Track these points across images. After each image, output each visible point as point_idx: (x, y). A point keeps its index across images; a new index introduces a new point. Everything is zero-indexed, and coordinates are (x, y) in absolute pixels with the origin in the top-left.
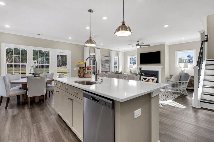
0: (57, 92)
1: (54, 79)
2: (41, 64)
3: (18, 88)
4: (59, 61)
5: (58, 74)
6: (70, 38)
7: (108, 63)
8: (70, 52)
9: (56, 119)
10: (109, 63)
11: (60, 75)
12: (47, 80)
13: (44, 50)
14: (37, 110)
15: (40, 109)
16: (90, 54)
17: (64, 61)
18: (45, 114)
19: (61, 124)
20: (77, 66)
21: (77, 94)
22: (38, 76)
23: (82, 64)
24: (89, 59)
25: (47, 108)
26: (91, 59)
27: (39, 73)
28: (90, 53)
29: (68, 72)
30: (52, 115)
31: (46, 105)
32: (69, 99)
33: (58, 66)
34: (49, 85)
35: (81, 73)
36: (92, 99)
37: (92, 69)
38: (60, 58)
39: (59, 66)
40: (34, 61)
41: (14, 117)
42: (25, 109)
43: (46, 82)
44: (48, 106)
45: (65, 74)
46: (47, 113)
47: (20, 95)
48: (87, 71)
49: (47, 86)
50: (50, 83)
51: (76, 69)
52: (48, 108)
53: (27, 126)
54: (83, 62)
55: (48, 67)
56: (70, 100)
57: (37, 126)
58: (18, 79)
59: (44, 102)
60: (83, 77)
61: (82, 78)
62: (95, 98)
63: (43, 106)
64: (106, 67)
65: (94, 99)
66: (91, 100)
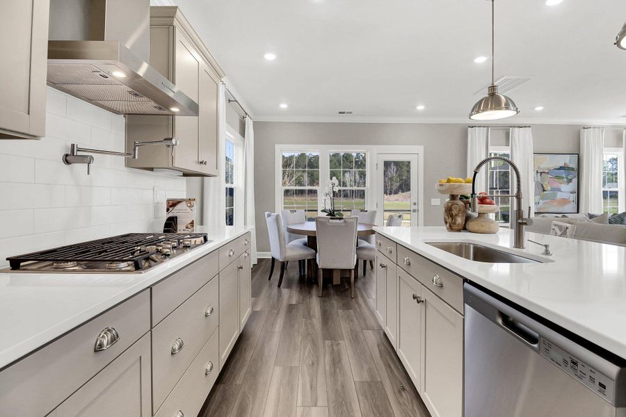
0: (382, 266)
1: (374, 228)
2: (348, 188)
3: (301, 245)
4: (391, 179)
5: (387, 214)
6: (421, 108)
7: (570, 181)
8: (420, 149)
9: (378, 346)
10: (575, 180)
11: (391, 218)
12: (358, 230)
13: (354, 150)
14: (335, 303)
15: (341, 304)
16: (490, 151)
17: (404, 178)
18: (352, 321)
19: (392, 366)
20: (442, 192)
21: (441, 286)
22: (340, 219)
23: (460, 186)
24: (484, 167)
25: (357, 306)
26: (491, 168)
27: (343, 211)
28: (489, 147)
29: (414, 211)
30: (368, 328)
31: (356, 297)
32: (414, 298)
33: (388, 191)
34: (364, 244)
35: (456, 215)
36: (500, 321)
37: (497, 203)
38: (393, 170)
39: (390, 194)
40: (331, 179)
41: (291, 308)
42: (311, 297)
43: (355, 235)
44: (360, 300)
45: (406, 216)
46: (357, 319)
47: (304, 260)
48: (477, 210)
49: (359, 246)
50: (367, 240)
51: (440, 202)
52: (360, 306)
53: (313, 341)
54: (461, 180)
55: (362, 194)
56: (418, 302)
57: (333, 349)
58: (302, 223)
59: (350, 287)
60: (465, 229)
61: (459, 231)
62: (514, 320)
63: (349, 298)
64: (559, 195)
65: (509, 323)
66: (499, 325)
